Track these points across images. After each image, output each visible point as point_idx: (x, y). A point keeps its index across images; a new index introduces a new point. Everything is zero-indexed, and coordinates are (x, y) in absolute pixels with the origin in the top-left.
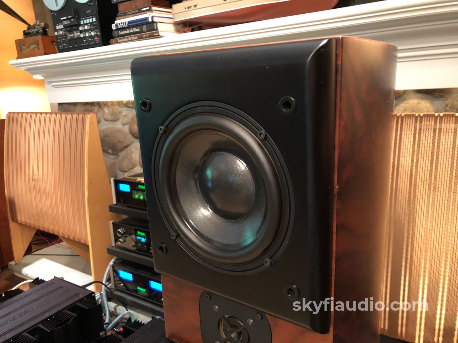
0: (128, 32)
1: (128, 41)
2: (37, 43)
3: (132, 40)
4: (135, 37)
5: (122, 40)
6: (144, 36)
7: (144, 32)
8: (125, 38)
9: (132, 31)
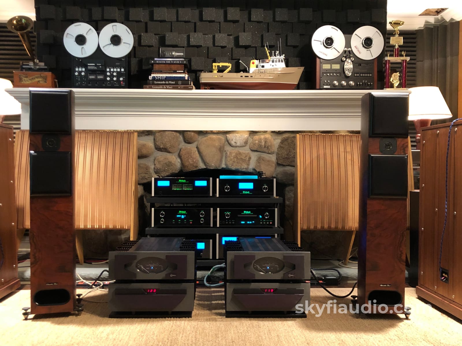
0: (164, 82)
1: (163, 88)
2: (45, 78)
3: (167, 88)
4: (169, 86)
5: (157, 87)
6: (179, 87)
7: (179, 85)
8: (160, 86)
9: (167, 82)
